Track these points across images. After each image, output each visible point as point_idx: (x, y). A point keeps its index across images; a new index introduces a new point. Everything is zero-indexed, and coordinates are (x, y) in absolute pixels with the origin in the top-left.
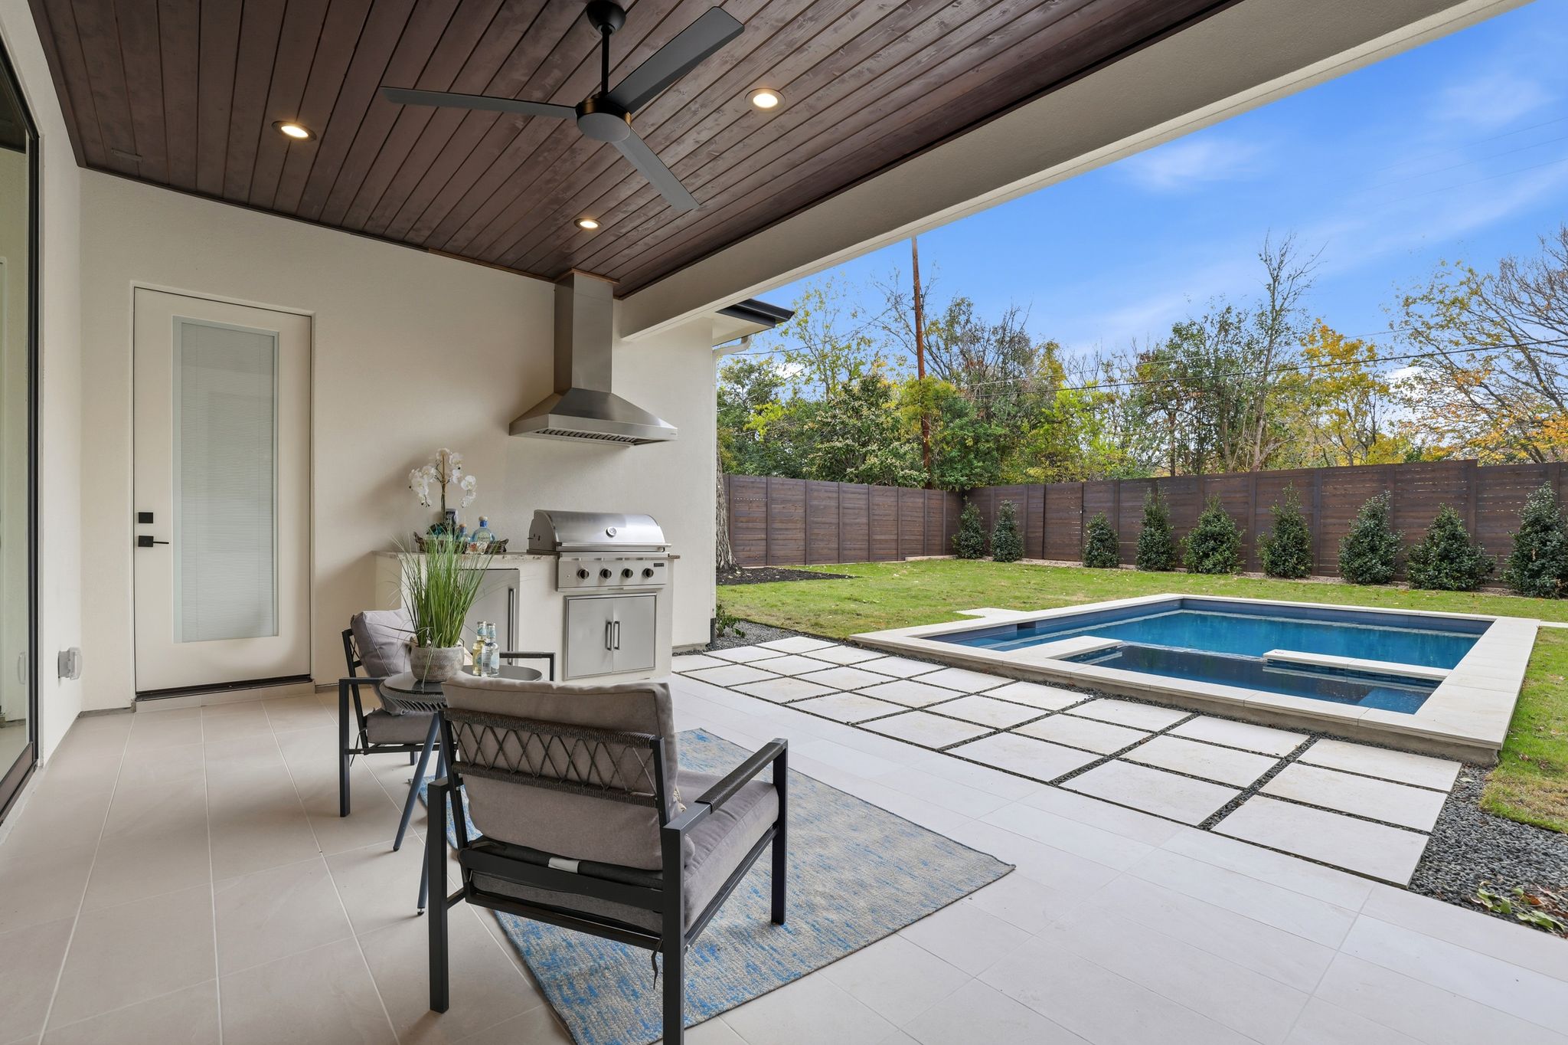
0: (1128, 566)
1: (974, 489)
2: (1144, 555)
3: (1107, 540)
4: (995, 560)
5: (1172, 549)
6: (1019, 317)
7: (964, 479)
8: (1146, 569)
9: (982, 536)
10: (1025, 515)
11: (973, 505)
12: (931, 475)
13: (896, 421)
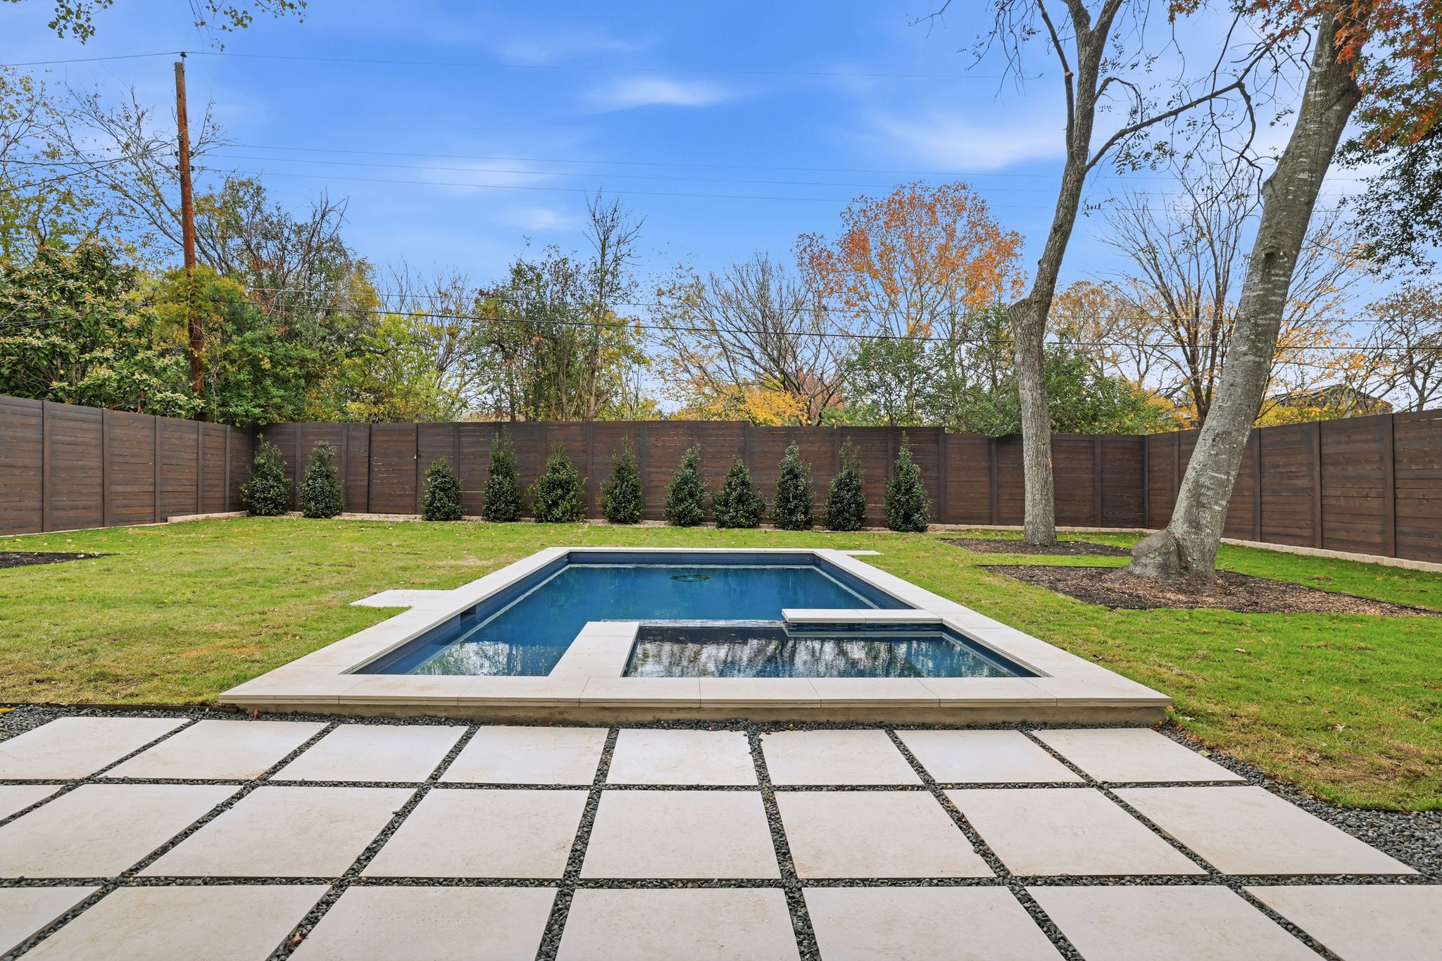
0: (472, 518)
1: (271, 425)
2: (493, 505)
3: (449, 489)
4: (306, 516)
5: (519, 497)
6: (333, 217)
7: (257, 411)
8: (495, 520)
9: (285, 485)
10: (344, 458)
11: (272, 445)
12: (208, 403)
13: (149, 320)
